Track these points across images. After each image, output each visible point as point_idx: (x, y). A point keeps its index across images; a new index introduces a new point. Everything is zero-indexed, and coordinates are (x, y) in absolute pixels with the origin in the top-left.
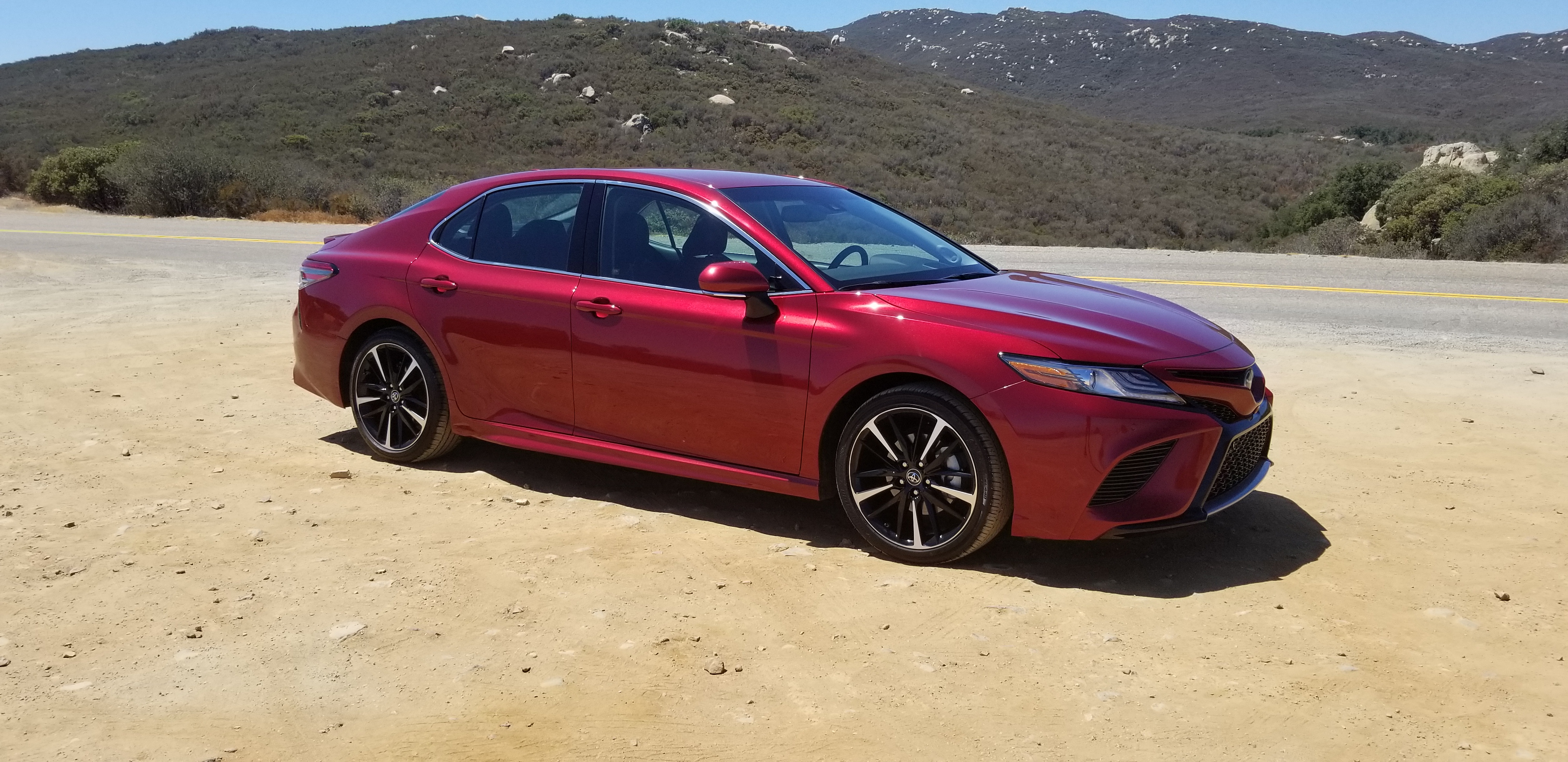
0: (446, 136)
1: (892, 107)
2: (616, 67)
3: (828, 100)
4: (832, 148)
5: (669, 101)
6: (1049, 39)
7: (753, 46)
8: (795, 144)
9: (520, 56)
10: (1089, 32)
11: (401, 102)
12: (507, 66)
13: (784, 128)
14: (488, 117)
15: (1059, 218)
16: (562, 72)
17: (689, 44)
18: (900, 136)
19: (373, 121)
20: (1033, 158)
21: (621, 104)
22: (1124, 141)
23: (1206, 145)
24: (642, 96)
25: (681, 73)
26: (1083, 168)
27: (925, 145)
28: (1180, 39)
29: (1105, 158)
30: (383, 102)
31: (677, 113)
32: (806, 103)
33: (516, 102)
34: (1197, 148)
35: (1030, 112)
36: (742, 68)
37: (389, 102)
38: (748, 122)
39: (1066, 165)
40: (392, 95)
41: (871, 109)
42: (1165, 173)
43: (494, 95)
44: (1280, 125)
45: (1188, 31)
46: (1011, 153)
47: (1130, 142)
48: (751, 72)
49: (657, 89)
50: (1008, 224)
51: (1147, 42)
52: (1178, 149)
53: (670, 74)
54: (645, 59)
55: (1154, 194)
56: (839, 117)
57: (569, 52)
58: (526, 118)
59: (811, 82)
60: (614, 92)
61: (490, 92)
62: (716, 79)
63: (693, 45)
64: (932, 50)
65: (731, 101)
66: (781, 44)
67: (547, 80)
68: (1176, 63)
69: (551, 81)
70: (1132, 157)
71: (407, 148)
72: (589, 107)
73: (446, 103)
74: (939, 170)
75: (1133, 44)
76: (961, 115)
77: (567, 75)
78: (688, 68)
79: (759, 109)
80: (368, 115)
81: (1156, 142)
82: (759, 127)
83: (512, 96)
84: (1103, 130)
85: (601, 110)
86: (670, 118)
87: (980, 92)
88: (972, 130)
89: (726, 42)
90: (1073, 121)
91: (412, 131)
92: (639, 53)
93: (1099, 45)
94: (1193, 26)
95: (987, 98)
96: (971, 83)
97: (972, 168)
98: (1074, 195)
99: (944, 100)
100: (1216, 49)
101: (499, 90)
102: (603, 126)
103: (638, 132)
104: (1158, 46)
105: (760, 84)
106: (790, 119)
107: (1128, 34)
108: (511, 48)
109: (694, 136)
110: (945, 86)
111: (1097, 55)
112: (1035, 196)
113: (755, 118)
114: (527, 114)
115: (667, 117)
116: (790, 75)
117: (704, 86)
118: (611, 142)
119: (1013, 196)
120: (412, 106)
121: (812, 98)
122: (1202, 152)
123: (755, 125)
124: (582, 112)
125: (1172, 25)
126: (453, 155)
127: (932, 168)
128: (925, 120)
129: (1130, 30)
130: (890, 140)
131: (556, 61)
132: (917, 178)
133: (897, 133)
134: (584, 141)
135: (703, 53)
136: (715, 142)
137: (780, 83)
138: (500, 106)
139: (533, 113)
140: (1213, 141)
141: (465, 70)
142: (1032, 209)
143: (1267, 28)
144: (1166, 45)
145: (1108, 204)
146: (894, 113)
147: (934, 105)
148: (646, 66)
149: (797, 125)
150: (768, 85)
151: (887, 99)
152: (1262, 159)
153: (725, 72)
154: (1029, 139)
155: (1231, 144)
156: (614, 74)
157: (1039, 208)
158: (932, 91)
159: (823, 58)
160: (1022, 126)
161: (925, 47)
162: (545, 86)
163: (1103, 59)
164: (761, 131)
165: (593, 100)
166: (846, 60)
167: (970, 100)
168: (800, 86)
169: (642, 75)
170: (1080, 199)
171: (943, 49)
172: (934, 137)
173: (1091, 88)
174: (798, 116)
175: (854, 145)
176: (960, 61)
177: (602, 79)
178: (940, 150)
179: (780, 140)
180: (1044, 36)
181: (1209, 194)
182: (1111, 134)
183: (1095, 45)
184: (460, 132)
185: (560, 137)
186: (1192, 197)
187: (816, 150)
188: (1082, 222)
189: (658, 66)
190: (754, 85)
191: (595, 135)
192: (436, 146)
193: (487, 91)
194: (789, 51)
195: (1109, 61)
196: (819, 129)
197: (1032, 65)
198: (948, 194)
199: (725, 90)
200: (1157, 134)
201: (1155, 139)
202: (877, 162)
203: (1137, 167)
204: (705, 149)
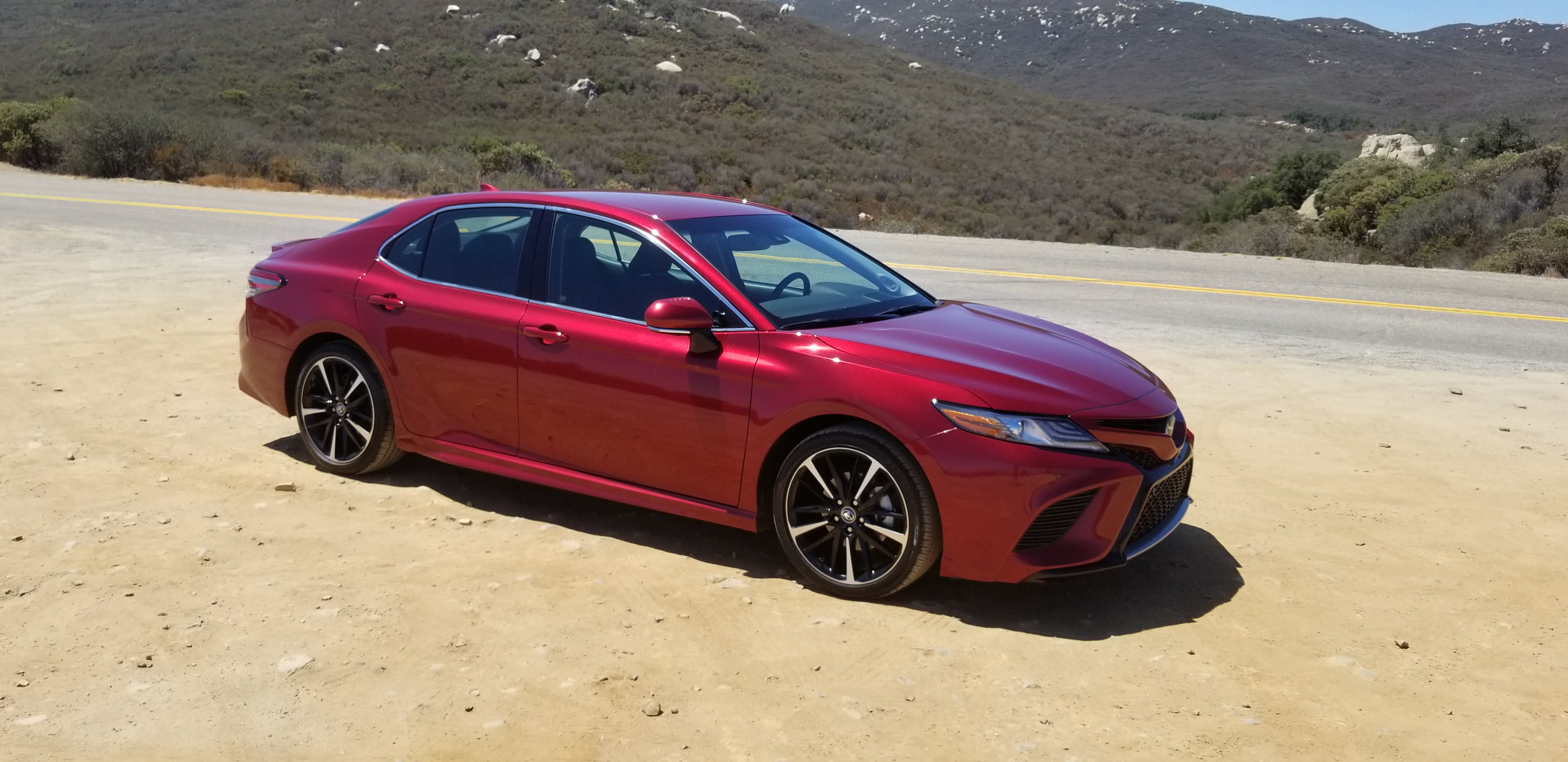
0: (388, 95)
1: (840, 79)
2: (563, 30)
3: (776, 71)
4: (778, 119)
5: (616, 66)
6: (998, 15)
7: (701, 13)
8: (741, 114)
9: (465, 17)
10: (1037, 9)
11: (343, 60)
12: (452, 25)
13: (730, 98)
14: (431, 77)
15: (1003, 196)
16: (508, 34)
17: (637, 9)
18: (846, 110)
19: (314, 79)
20: (979, 135)
21: (567, 68)
22: (1069, 120)
23: (1151, 127)
24: (589, 60)
25: (629, 38)
26: (1027, 147)
27: (872, 119)
28: (1127, 19)
29: (1050, 137)
30: (324, 59)
31: (623, 79)
32: (754, 73)
33: (460, 63)
34: (1141, 130)
35: (978, 89)
36: (690, 36)
37: (331, 59)
38: (695, 90)
39: (1011, 143)
40: (333, 52)
41: (818, 81)
42: (1108, 154)
43: (437, 55)
44: (1223, 108)
45: (1136, 11)
46: (958, 130)
47: (1076, 122)
48: (699, 40)
49: (604, 55)
50: (953, 201)
51: (1095, 20)
52: (1123, 130)
53: (617, 39)
54: (593, 23)
55: (1097, 175)
56: (787, 88)
57: (514, 13)
58: (469, 79)
59: (759, 51)
60: (561, 56)
61: (433, 51)
62: (662, 46)
63: (641, 11)
64: (881, 22)
65: (678, 69)
66: (730, 12)
67: (492, 41)
68: (1123, 43)
69: (496, 43)
70: (1076, 136)
71: (348, 107)
72: (534, 70)
73: (388, 62)
74: (886, 144)
75: (1081, 22)
76: (909, 90)
77: (513, 37)
78: (635, 34)
79: (707, 78)
80: (309, 71)
81: (1101, 122)
82: (705, 95)
83: (456, 56)
84: (1049, 109)
85: (546, 74)
86: (617, 84)
87: (928, 67)
88: (920, 105)
89: (675, 9)
90: (1020, 99)
91: (353, 89)
92: (586, 17)
93: (1048, 22)
94: (1142, 7)
95: (934, 73)
96: (920, 57)
97: (918, 144)
98: (1018, 174)
99: (892, 74)
100: (1163, 30)
101: (443, 50)
102: (548, 90)
103: (583, 97)
104: (1106, 25)
105: (708, 52)
106: (737, 88)
107: (1076, 12)
108: (456, 8)
109: (640, 103)
110: (893, 59)
111: (1045, 32)
112: (980, 174)
113: (702, 86)
114: (470, 75)
115: (613, 82)
116: (739, 44)
117: (651, 52)
118: (556, 106)
119: (958, 173)
120: (354, 64)
121: (760, 67)
122: (1147, 133)
123: (702, 93)
124: (528, 75)
125: (1120, 4)
126: (394, 115)
127: (878, 143)
128: (873, 94)
129: (1078, 8)
130: (837, 113)
131: (502, 23)
132: (863, 152)
133: (845, 106)
134: (528, 104)
135: (652, 18)
136: (662, 110)
137: (728, 52)
138: (444, 66)
139: (477, 75)
140: (1156, 123)
141: (409, 28)
142: (977, 186)
143: (1212, 10)
144: (1113, 25)
145: (1051, 184)
146: (842, 86)
147: (882, 79)
148: (593, 30)
149: (745, 95)
150: (716, 54)
151: (835, 71)
152: (1205, 142)
153: (673, 38)
154: (975, 116)
155: (1175, 127)
156: (561, 37)
157: (982, 186)
158: (880, 64)
159: (773, 27)
160: (969, 102)
161: (875, 18)
162: (490, 47)
163: (1051, 37)
164: (707, 100)
165: (538, 63)
166: (795, 30)
167: (918, 74)
168: (748, 56)
169: (588, 40)
170: (1024, 177)
171: (893, 21)
172: (881, 111)
173: (1038, 65)
174: (746, 86)
175: (801, 116)
176: (910, 34)
177: (548, 43)
178: (887, 124)
179: (727, 109)
180: (993, 11)
181: (1152, 176)
182: (1057, 113)
183: (1043, 22)
184: (403, 92)
185: (504, 100)
186: (1135, 179)
187: (762, 121)
188: (1025, 200)
189: (605, 31)
190: (701, 53)
191: (539, 98)
192: (377, 105)
193: (431, 51)
194: (738, 19)
195: (1057, 39)
196: (766, 99)
197: (980, 40)
198: (893, 169)
199: (673, 57)
200: (1102, 114)
201: (1100, 119)
202: (823, 135)
203: (1082, 146)
204: (651, 116)
